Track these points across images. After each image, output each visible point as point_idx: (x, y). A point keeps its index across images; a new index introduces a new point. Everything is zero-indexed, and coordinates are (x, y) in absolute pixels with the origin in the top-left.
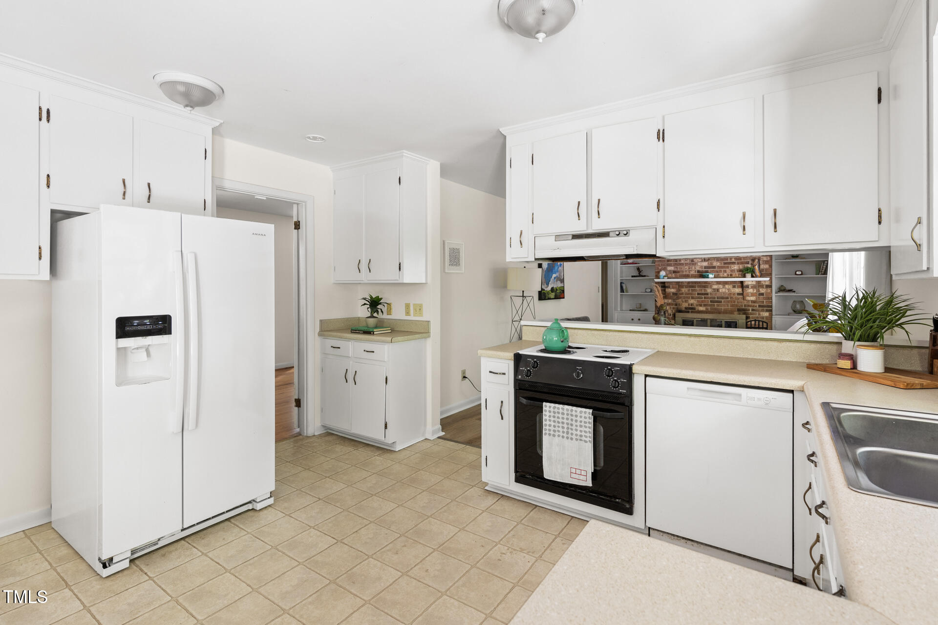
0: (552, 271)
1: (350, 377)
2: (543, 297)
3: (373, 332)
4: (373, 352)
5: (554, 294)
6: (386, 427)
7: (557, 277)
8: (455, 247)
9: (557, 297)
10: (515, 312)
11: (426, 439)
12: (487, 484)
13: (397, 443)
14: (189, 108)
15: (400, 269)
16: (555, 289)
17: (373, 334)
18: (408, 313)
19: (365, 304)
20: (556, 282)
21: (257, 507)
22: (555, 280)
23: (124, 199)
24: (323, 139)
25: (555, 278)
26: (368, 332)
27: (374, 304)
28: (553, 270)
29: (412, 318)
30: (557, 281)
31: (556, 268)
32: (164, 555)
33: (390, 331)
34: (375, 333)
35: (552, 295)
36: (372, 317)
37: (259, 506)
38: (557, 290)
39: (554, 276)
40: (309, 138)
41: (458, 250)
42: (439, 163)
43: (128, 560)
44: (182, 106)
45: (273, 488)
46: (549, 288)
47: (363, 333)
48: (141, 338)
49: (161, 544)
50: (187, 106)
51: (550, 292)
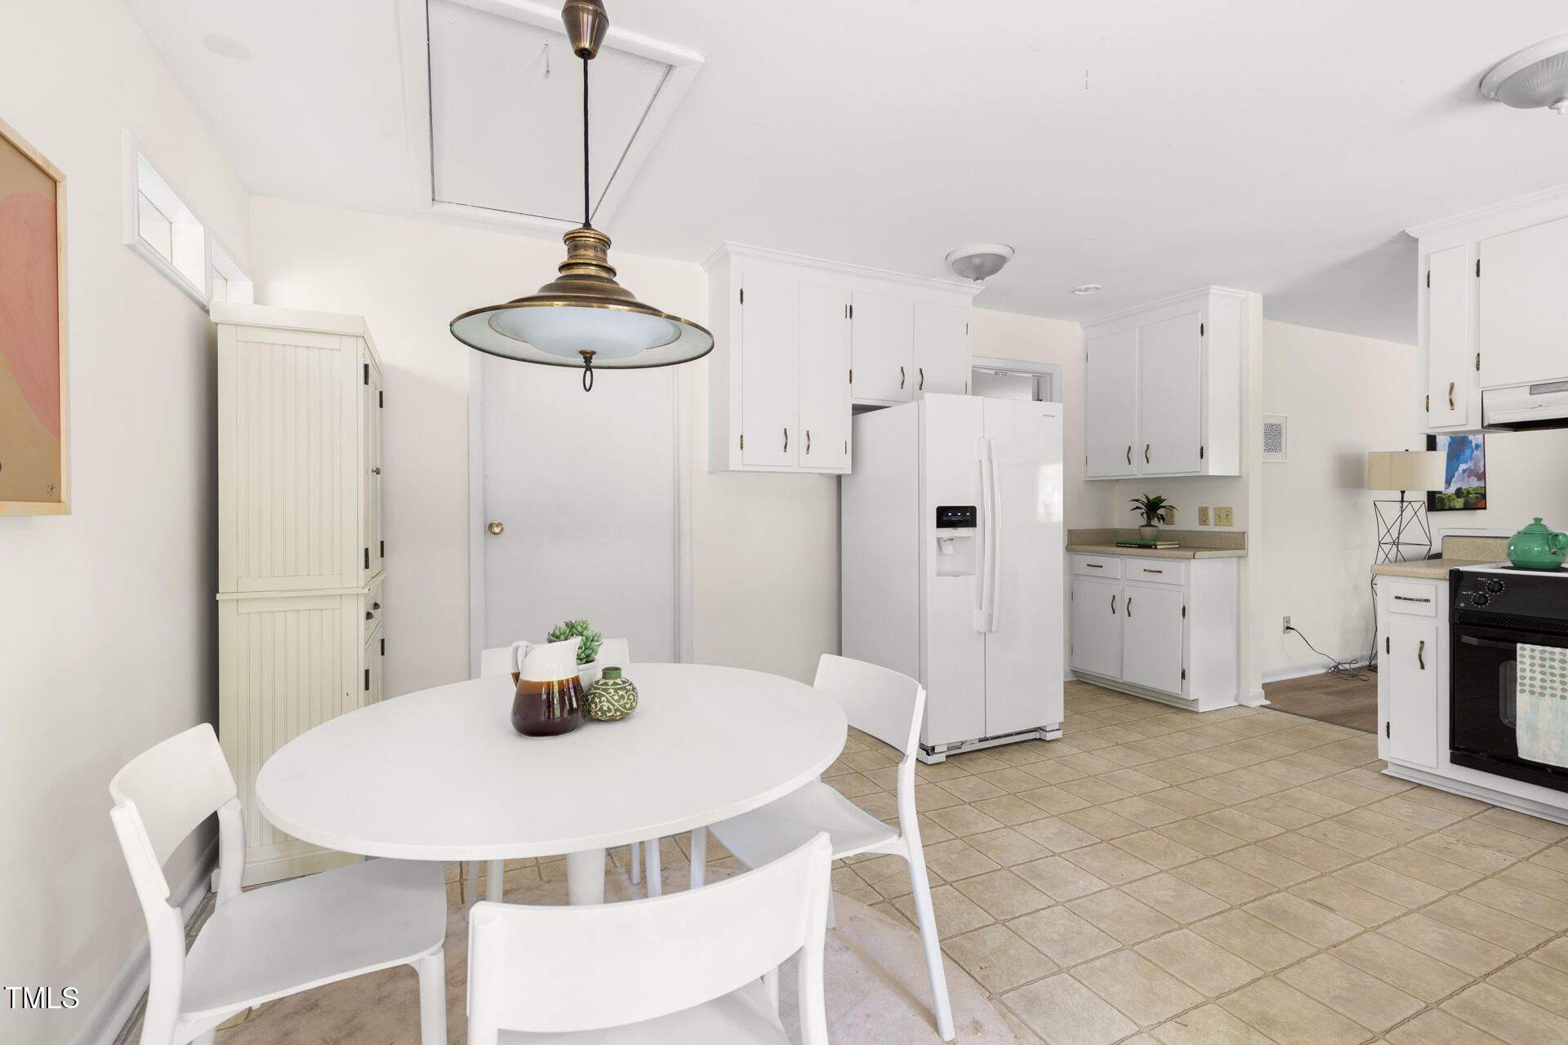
0: (1458, 459)
1: (1120, 605)
2: (1438, 505)
3: (1156, 546)
4: (1161, 572)
5: (1461, 500)
6: (1183, 676)
7: (1469, 468)
8: (1273, 422)
9: (1469, 507)
10: (1383, 530)
11: (1240, 705)
12: (1385, 764)
13: (1200, 702)
14: (979, 281)
15: (1202, 456)
16: (1465, 492)
17: (1156, 548)
18: (1204, 520)
19: (1137, 508)
20: (1466, 479)
21: (1046, 736)
22: (1466, 474)
23: (902, 388)
24: (1098, 288)
25: (1464, 471)
26: (1149, 547)
27: (1153, 507)
28: (1461, 457)
29: (1211, 527)
30: (1469, 476)
31: (1468, 452)
32: (971, 760)
33: (1178, 546)
34: (1158, 547)
35: (1459, 503)
36: (1149, 525)
37: (1049, 736)
38: (1468, 493)
39: (1463, 467)
40: (1080, 290)
41: (1279, 426)
42: (1260, 296)
43: (944, 755)
44: (972, 280)
45: (1062, 720)
46: (1452, 490)
47: (1139, 547)
48: (951, 529)
49: (965, 749)
50: (977, 279)
51: (1454, 497)
